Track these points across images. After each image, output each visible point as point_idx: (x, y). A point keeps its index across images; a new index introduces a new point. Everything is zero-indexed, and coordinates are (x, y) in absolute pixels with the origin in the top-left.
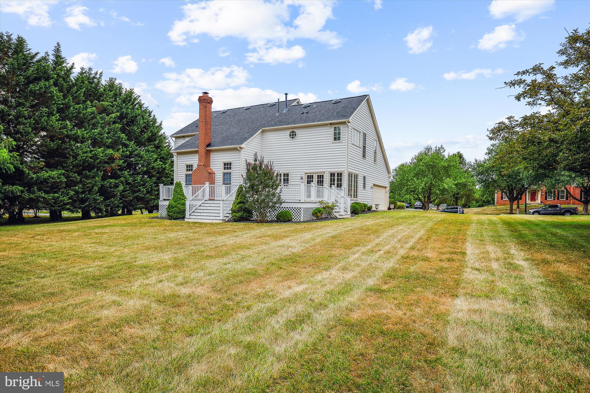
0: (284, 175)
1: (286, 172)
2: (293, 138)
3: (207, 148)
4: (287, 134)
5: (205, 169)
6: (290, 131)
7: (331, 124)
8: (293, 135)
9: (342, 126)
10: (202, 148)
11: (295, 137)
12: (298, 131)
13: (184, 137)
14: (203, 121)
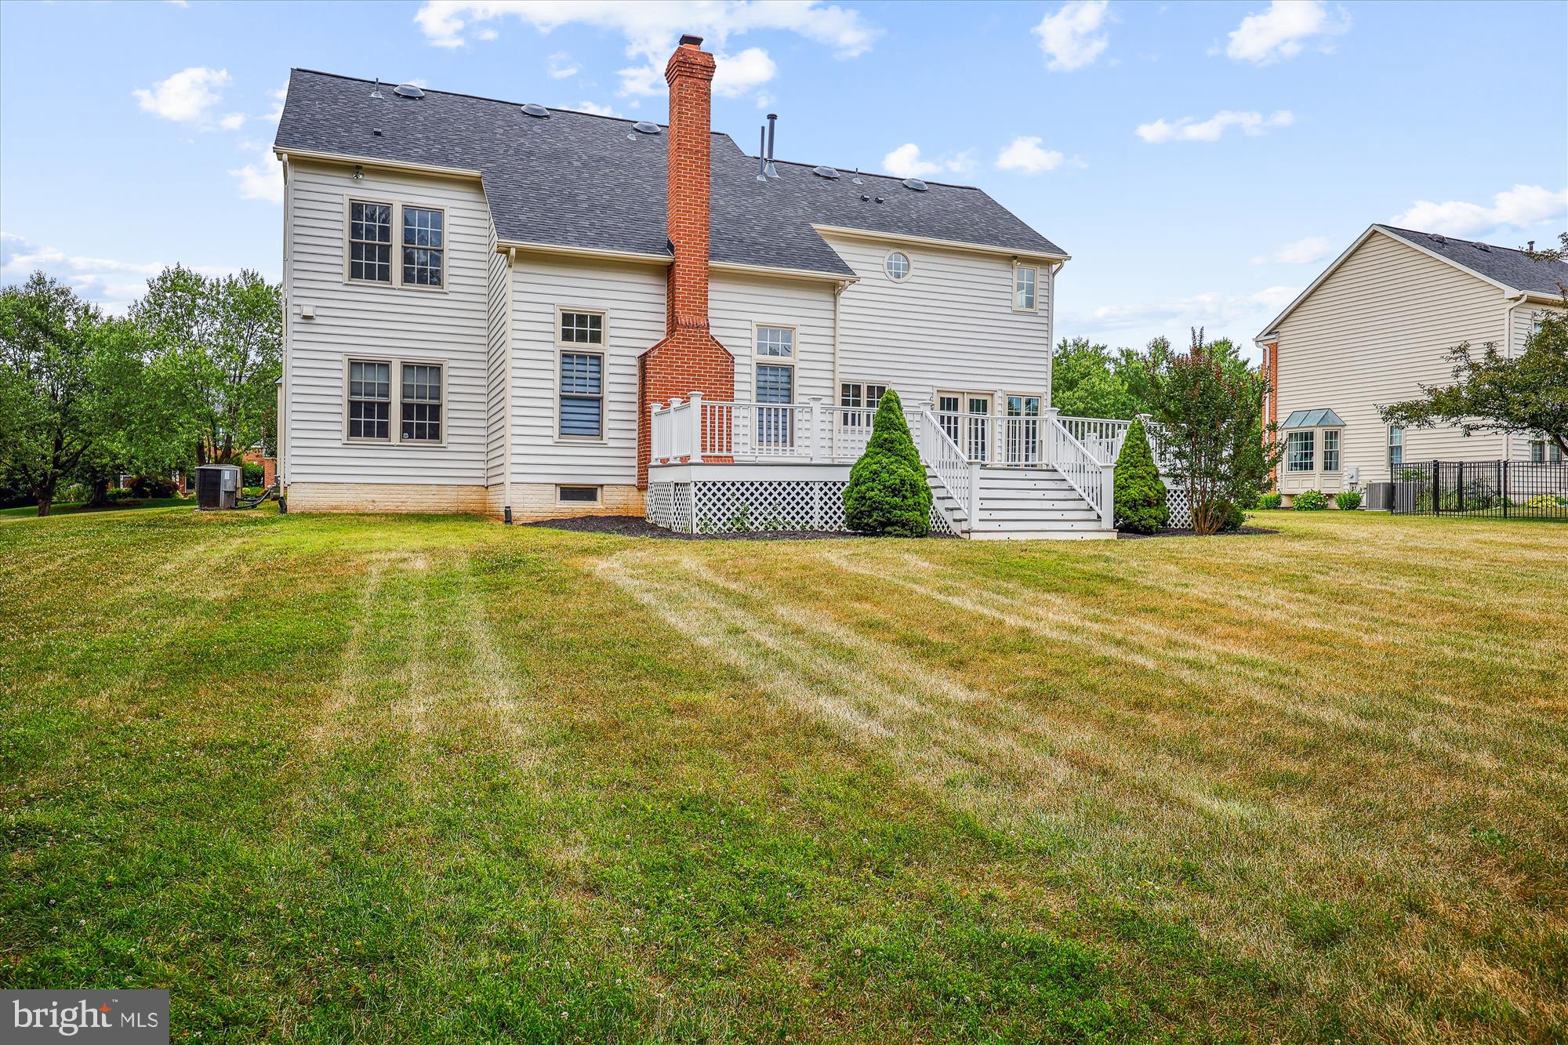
0: (870, 389)
1: (876, 381)
2: (898, 276)
3: (712, 263)
4: (880, 261)
5: (717, 342)
6: (890, 253)
7: (1015, 257)
8: (897, 267)
9: (1039, 271)
10: (693, 255)
11: (904, 275)
12: (914, 257)
13: (356, 169)
14: (697, 152)
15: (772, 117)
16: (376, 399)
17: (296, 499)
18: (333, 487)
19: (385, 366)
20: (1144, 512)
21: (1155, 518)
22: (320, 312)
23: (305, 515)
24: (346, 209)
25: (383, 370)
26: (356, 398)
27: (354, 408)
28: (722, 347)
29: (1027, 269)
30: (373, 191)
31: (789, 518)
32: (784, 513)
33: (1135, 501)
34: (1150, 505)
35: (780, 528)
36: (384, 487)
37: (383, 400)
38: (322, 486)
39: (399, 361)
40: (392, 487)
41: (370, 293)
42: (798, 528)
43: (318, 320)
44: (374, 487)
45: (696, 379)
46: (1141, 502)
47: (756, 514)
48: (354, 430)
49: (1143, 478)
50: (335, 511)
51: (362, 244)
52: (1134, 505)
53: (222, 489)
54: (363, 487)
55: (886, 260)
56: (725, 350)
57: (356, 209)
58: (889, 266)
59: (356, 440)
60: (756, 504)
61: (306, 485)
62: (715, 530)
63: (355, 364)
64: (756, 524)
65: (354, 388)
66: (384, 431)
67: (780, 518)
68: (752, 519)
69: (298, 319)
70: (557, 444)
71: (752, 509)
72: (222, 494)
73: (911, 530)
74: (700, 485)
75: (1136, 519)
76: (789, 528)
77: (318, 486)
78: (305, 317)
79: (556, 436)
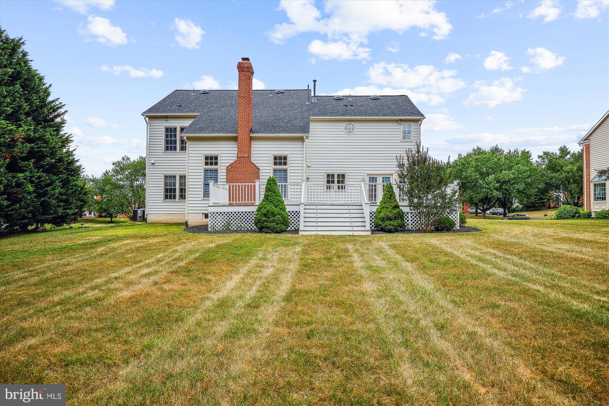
0: (339, 175)
1: (341, 172)
2: (350, 132)
3: (252, 135)
4: (341, 127)
5: (251, 162)
6: (346, 124)
7: (401, 120)
8: (349, 129)
9: (413, 125)
10: (244, 133)
11: (352, 132)
12: (357, 125)
13: (166, 117)
14: (245, 97)
15: (315, 81)
16: (172, 187)
17: (150, 218)
18: (160, 215)
19: (175, 177)
20: (387, 223)
21: (393, 225)
22: (156, 162)
23: (151, 223)
24: (164, 130)
25: (174, 178)
26: (167, 187)
27: (166, 190)
28: (253, 164)
29: (407, 125)
30: (172, 124)
31: (246, 225)
32: (244, 223)
33: (383, 218)
34: (391, 219)
35: (243, 229)
36: (174, 214)
37: (174, 187)
38: (157, 214)
39: (178, 175)
40: (176, 214)
41: (171, 155)
42: (250, 229)
43: (156, 164)
44: (171, 214)
45: (244, 176)
46: (385, 218)
47: (234, 224)
48: (166, 197)
49: (388, 208)
50: (160, 222)
51: (169, 140)
52: (383, 220)
53: (138, 216)
54: (168, 215)
55: (344, 127)
56: (254, 165)
57: (167, 130)
58: (346, 129)
59: (167, 200)
60: (233, 220)
61: (152, 214)
62: (217, 229)
63: (166, 177)
64: (234, 227)
65: (166, 184)
66: (175, 197)
67: (243, 225)
68: (232, 225)
69: (150, 164)
70: (202, 200)
71: (232, 222)
72: (138, 217)
73: (272, 230)
74: (212, 213)
75: (384, 226)
76: (246, 229)
77: (155, 214)
78: (152, 164)
79: (202, 197)
